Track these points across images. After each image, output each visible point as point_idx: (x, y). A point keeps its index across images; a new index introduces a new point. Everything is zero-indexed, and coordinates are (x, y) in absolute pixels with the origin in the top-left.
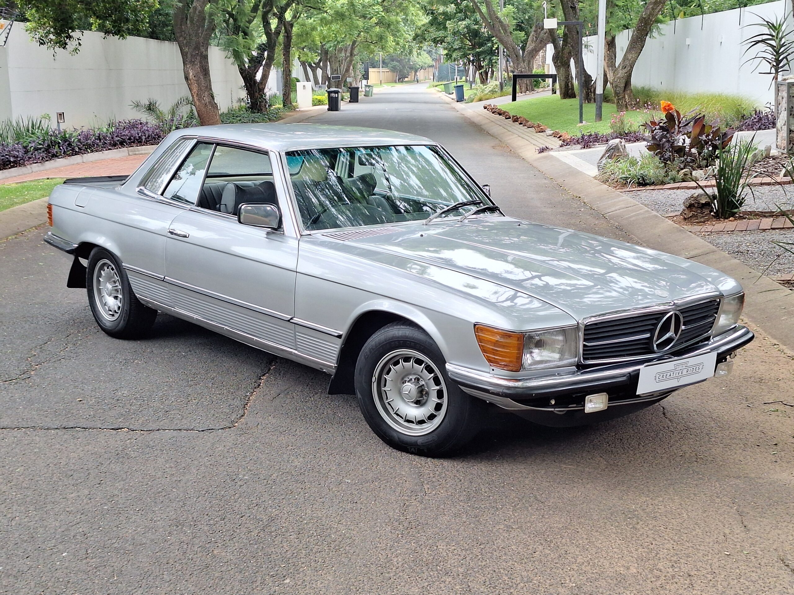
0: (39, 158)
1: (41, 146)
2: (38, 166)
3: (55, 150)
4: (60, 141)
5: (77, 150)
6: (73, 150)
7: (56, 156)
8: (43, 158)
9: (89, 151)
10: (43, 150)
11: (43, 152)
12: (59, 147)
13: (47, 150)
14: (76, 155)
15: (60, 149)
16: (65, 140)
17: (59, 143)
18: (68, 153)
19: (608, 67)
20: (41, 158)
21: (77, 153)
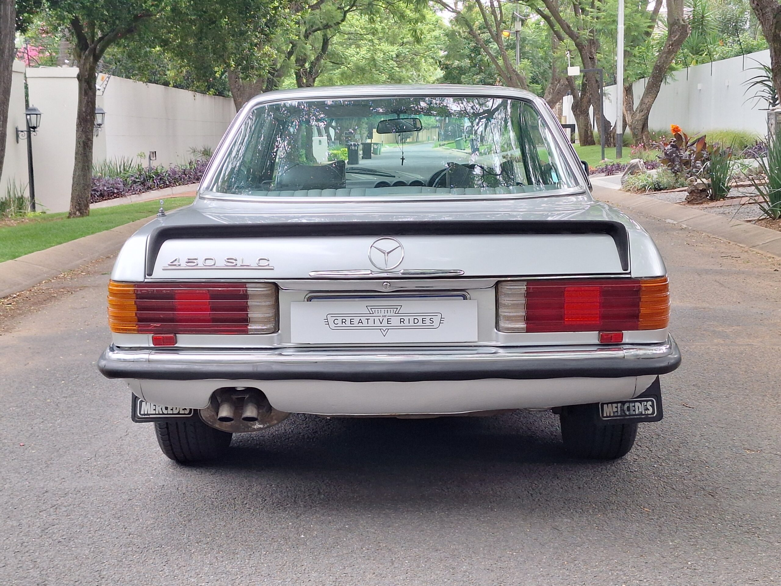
0: (137, 190)
1: (138, 180)
2: (136, 196)
3: (150, 183)
4: (154, 176)
5: (168, 183)
6: (164, 183)
7: (151, 189)
8: (140, 190)
9: (177, 184)
10: (139, 183)
11: (140, 185)
12: (153, 180)
13: (143, 183)
14: (167, 187)
15: (154, 183)
16: (157, 175)
17: (153, 177)
18: (161, 186)
19: (627, 111)
20: (138, 190)
21: (167, 186)
